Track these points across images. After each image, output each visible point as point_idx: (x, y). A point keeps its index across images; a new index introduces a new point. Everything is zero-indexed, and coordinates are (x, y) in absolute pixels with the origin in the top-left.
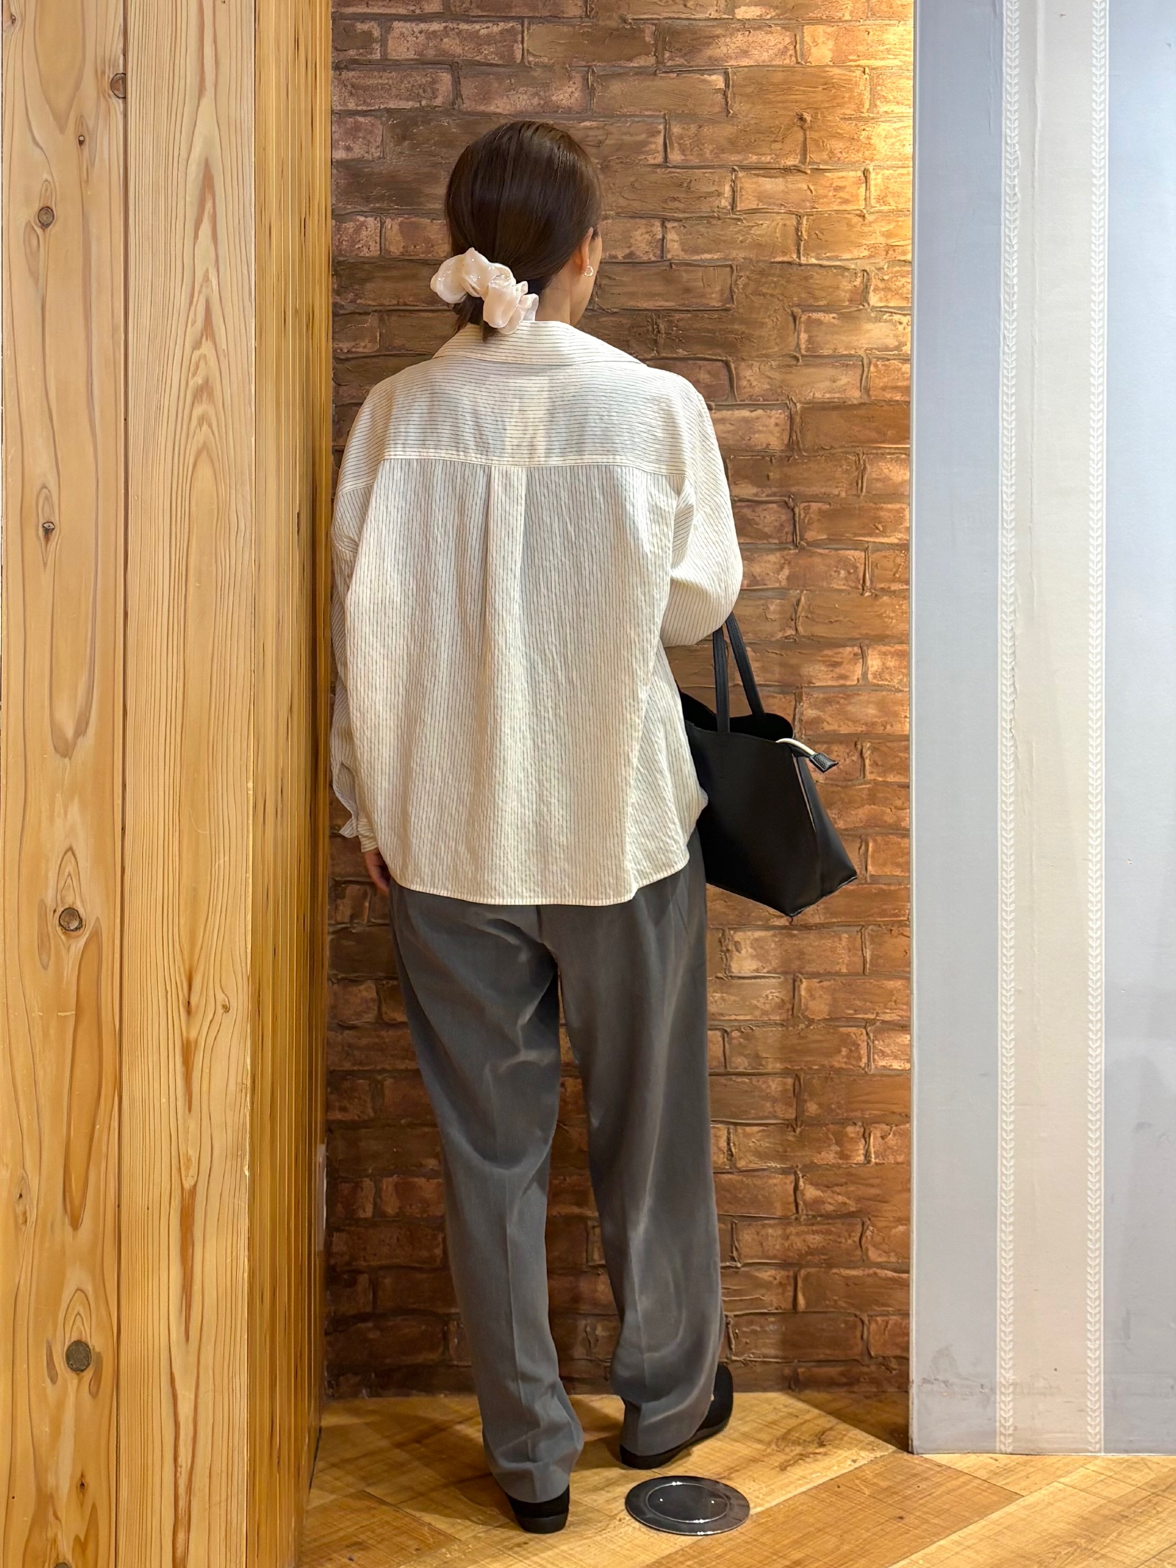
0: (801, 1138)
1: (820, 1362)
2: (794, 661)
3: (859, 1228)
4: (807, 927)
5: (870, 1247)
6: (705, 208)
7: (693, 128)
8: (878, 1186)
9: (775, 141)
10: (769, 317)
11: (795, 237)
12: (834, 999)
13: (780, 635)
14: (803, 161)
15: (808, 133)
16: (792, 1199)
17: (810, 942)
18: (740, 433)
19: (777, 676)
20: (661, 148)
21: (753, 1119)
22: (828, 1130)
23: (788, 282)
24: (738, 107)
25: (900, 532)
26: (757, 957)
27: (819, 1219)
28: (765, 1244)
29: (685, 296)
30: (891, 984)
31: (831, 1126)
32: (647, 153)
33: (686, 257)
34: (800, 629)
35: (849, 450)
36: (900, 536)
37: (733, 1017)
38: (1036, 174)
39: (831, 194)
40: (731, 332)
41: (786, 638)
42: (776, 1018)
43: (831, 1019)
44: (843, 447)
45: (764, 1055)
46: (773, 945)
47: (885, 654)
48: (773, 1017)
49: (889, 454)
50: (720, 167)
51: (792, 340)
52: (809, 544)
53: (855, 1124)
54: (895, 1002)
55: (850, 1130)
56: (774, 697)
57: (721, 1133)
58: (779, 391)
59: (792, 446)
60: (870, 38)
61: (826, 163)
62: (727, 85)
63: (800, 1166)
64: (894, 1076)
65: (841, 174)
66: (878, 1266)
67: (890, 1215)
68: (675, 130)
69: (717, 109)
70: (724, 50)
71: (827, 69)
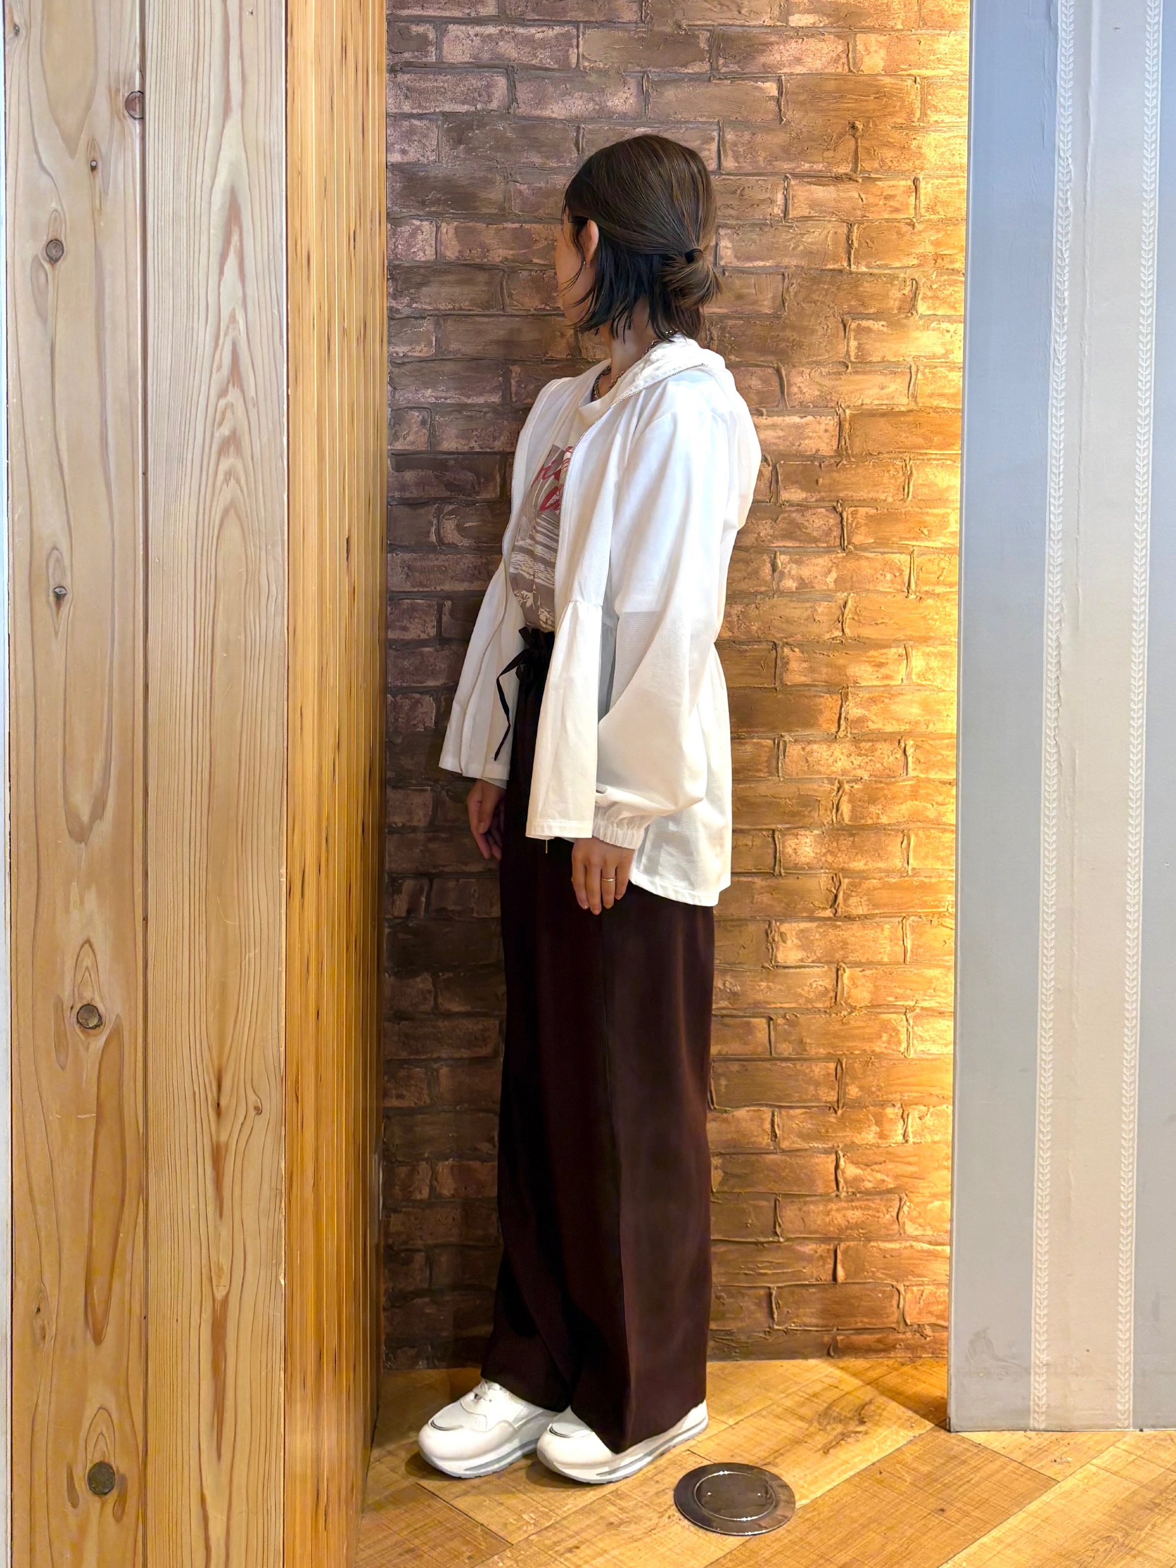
0: (842, 1119)
1: (859, 1331)
2: (841, 662)
3: (896, 1204)
4: (849, 918)
5: (908, 1223)
6: (758, 215)
7: (747, 136)
8: (916, 1164)
9: (827, 150)
10: (820, 324)
11: (846, 245)
12: (875, 986)
13: (827, 636)
14: (855, 170)
15: (859, 141)
16: (833, 1177)
17: (852, 933)
18: (790, 439)
19: (824, 676)
20: (714, 155)
21: (798, 1101)
22: (868, 1111)
23: (839, 288)
24: (789, 114)
25: (945, 536)
26: (802, 947)
27: (858, 1195)
28: (806, 1220)
29: (740, 302)
30: (932, 973)
31: (871, 1108)
33: (739, 264)
34: (847, 630)
35: (896, 456)
36: (944, 540)
37: (779, 1005)
38: (1089, 188)
39: (881, 203)
40: (784, 340)
41: (833, 639)
42: (820, 1005)
43: (873, 1006)
44: (888, 453)
45: (808, 1041)
46: (818, 936)
47: (928, 654)
48: (817, 1005)
49: (934, 459)
50: (773, 174)
51: (842, 348)
52: (855, 547)
53: (894, 1105)
54: (934, 990)
55: (890, 1111)
56: (820, 696)
57: (765, 1116)
58: (828, 398)
59: (840, 453)
60: (921, 48)
61: (876, 171)
62: (781, 93)
63: (841, 1146)
64: (932, 1060)
65: (891, 183)
66: (916, 1239)
67: (927, 1192)
68: (730, 136)
69: (771, 116)
70: (778, 57)
71: (879, 78)
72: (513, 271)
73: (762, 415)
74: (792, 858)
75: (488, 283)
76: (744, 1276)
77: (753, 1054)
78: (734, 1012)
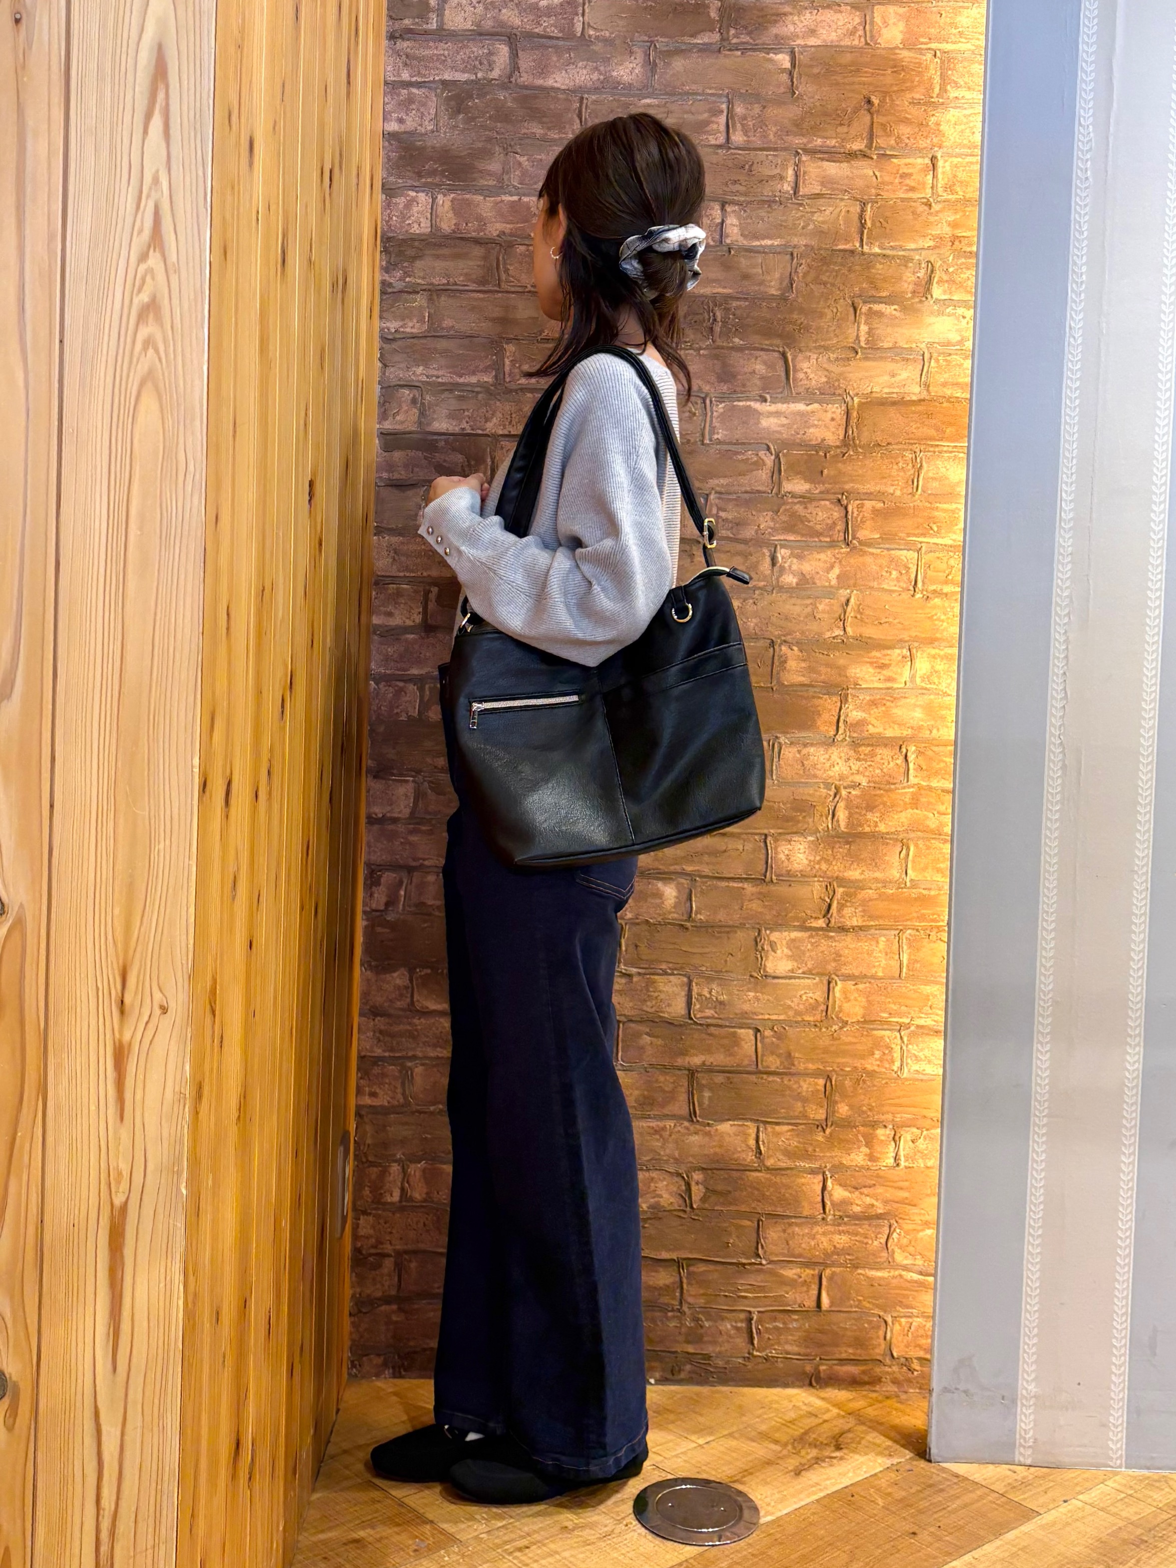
0: (830, 1138)
1: (844, 1362)
2: (842, 662)
3: (886, 1230)
4: (843, 929)
5: (897, 1251)
6: (767, 192)
8: (907, 1189)
9: (841, 125)
10: (829, 307)
11: (859, 225)
12: (869, 1001)
13: (828, 634)
14: (869, 146)
15: (875, 117)
16: (820, 1198)
17: (846, 945)
18: (795, 427)
19: (824, 676)
20: (722, 128)
21: (784, 1118)
22: (859, 1131)
23: (850, 270)
24: (801, 89)
25: (954, 533)
26: (793, 957)
27: (846, 1219)
28: (791, 1242)
29: (746, 283)
30: (928, 989)
31: (861, 1128)
32: (709, 133)
33: (745, 242)
34: (849, 629)
35: (906, 447)
36: (949, 536)
37: (767, 1016)
38: (1110, 158)
39: (897, 181)
40: (791, 323)
41: (834, 638)
42: (810, 1018)
43: (866, 1022)
44: (897, 444)
45: (797, 1055)
46: (810, 947)
47: (933, 657)
48: (807, 1018)
49: (944, 451)
50: (785, 149)
51: (852, 332)
52: (860, 542)
53: (885, 1127)
54: (931, 1005)
55: (881, 1132)
56: (819, 698)
57: (750, 1131)
58: (837, 385)
59: (847, 442)
60: (942, 21)
61: (893, 148)
62: (793, 65)
63: (829, 1166)
64: (926, 1081)
65: (908, 161)
66: (906, 1268)
67: (917, 1219)
68: (739, 110)
69: (782, 90)
70: (791, 28)
71: (897, 51)
72: (511, 245)
73: (766, 401)
74: (786, 863)
75: (485, 258)
76: (724, 1299)
77: (738, 1065)
78: (720, 1022)
